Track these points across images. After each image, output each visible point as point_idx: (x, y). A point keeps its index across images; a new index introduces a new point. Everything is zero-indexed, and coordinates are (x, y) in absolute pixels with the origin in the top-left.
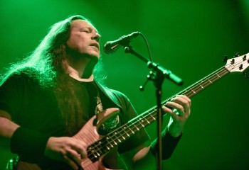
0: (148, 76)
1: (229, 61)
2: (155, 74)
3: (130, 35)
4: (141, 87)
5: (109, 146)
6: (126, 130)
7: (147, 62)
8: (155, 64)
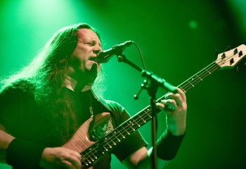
0: (142, 85)
2: (149, 83)
3: (123, 44)
4: (135, 96)
5: (107, 146)
7: (141, 70)
8: (148, 73)
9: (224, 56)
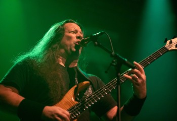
1: (168, 42)
5: (87, 105)
6: (94, 97)
9: (171, 42)
